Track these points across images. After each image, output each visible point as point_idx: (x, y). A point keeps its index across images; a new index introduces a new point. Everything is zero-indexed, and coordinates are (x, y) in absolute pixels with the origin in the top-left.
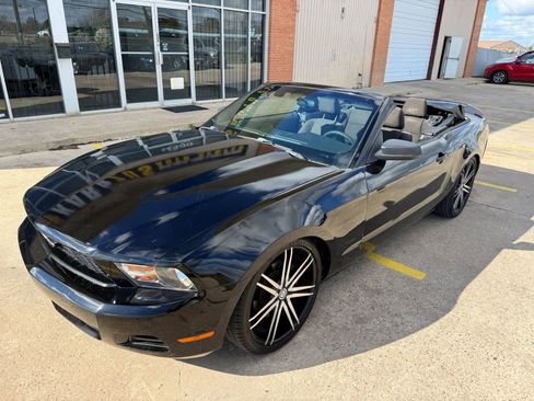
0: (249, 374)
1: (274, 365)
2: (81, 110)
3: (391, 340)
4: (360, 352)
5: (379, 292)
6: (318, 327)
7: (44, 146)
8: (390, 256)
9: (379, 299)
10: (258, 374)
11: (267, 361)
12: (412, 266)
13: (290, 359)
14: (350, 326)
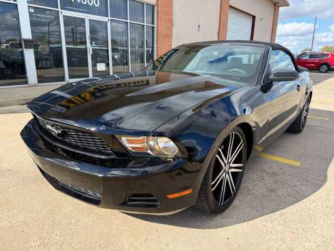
0: (210, 228)
1: (225, 221)
2: (39, 83)
3: (298, 201)
4: (281, 209)
5: (276, 174)
6: (245, 196)
7: (16, 102)
8: (272, 154)
9: (278, 178)
10: (216, 228)
11: (218, 219)
12: (289, 159)
13: (235, 217)
14: (266, 194)
